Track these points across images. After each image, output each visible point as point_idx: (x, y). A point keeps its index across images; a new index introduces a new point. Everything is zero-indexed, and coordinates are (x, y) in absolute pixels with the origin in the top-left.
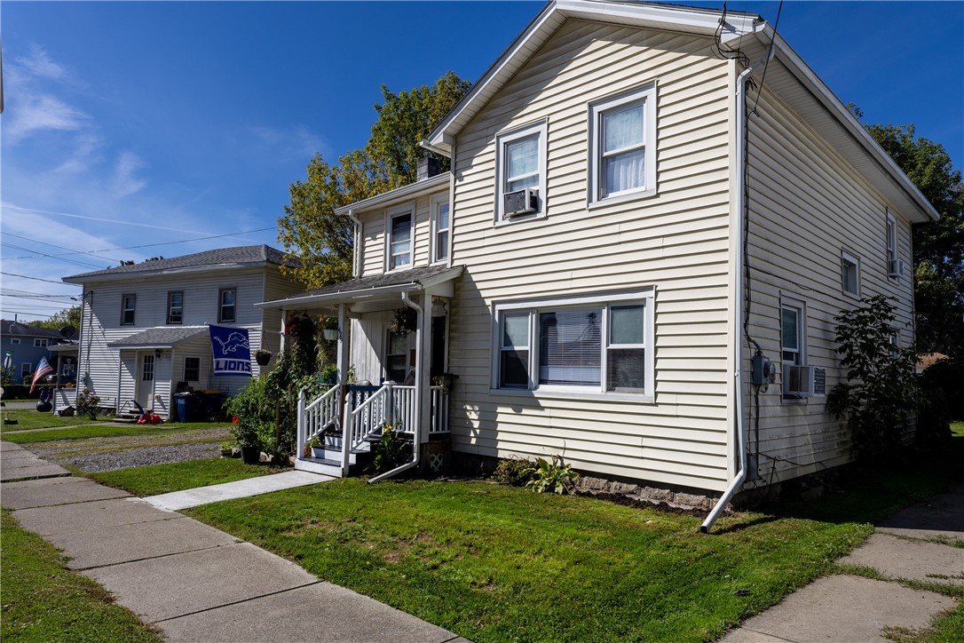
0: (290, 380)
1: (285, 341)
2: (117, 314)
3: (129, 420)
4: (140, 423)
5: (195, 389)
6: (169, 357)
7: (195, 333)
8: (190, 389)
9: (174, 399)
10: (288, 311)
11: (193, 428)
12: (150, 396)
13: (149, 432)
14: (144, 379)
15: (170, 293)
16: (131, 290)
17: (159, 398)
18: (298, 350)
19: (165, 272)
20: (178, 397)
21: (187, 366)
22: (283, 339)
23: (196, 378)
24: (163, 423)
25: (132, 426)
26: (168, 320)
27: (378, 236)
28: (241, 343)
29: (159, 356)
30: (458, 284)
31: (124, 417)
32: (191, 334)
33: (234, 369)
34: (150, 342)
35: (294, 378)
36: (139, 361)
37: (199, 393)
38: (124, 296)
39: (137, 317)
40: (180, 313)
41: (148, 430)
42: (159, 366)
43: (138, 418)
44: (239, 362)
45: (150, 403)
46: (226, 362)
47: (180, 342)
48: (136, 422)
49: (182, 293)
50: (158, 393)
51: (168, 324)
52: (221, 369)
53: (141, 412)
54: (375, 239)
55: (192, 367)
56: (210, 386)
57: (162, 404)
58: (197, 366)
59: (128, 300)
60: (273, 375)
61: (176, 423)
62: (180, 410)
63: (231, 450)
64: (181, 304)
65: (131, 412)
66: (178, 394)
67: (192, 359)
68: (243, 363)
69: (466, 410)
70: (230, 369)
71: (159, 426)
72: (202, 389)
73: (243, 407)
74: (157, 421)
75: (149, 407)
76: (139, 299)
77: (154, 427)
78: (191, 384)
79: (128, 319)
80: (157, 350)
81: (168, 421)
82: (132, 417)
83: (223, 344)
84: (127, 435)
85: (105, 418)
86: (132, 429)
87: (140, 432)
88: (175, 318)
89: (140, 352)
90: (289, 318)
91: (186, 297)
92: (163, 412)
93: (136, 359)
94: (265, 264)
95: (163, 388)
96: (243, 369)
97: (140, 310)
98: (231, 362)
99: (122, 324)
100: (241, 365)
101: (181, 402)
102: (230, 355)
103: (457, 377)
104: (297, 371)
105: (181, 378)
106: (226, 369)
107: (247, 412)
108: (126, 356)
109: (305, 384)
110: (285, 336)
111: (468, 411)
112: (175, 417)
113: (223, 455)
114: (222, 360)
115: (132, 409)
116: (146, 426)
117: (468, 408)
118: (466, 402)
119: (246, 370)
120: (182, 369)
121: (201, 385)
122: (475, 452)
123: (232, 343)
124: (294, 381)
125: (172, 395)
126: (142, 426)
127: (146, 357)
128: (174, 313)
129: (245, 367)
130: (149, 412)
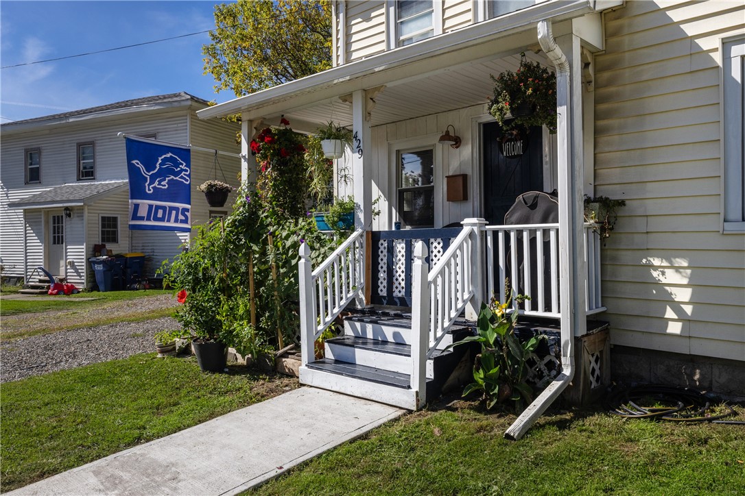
0: (264, 227)
1: (249, 169)
2: (20, 172)
3: (38, 291)
4: (51, 294)
5: (114, 253)
6: (81, 216)
7: (111, 187)
8: (109, 253)
9: (90, 264)
10: (250, 121)
11: (114, 299)
12: (62, 263)
13: (58, 306)
14: (54, 243)
15: (79, 145)
16: (33, 144)
17: (72, 264)
18: (275, 179)
19: (71, 120)
20: (95, 263)
21: (103, 226)
22: (244, 165)
23: (114, 240)
24: (79, 292)
25: (40, 298)
26: (78, 176)
27: (373, 14)
28: (176, 174)
29: (69, 215)
30: (614, 24)
31: (33, 287)
32: (106, 188)
33: (162, 219)
34: (58, 199)
35: (270, 224)
36: (47, 222)
37: (119, 257)
38: (26, 151)
39: (43, 173)
40: (92, 168)
41: (57, 304)
42: (69, 226)
43: (48, 287)
44: (172, 209)
45: (62, 270)
46: (151, 206)
47: (92, 198)
48: (46, 293)
49: (92, 143)
50: (70, 258)
51: (79, 180)
52: (142, 218)
53: (51, 281)
54: (369, 19)
55: (109, 227)
56: (132, 248)
57: (76, 271)
58: (115, 226)
59: (32, 155)
60: (234, 221)
61: (95, 293)
62: (99, 278)
63: (174, 343)
64: (93, 157)
65: (41, 281)
66: (93, 259)
67: (109, 218)
68: (177, 209)
69: (652, 266)
70: (156, 219)
71: (73, 298)
72: (123, 252)
73: (189, 274)
74: (71, 290)
75: (62, 275)
76: (44, 154)
77: (66, 299)
78: (109, 246)
79: (34, 177)
80: (67, 209)
81: (85, 290)
82: (43, 288)
83: (147, 175)
84: (30, 312)
85: (12, 289)
86: (38, 302)
87: (47, 307)
88: (87, 173)
89: (48, 211)
90: (254, 132)
91: (98, 148)
92: (78, 280)
93: (43, 220)
94: (189, 103)
95: (76, 253)
96: (176, 221)
97: (47, 165)
98: (158, 207)
99: (26, 183)
100: (174, 213)
101: (99, 268)
102: (158, 195)
103: (622, 203)
104: (274, 213)
105: (98, 240)
106: (148, 219)
107: (196, 281)
108: (31, 217)
109: (294, 233)
110: (249, 162)
111: (656, 268)
112: (93, 286)
113: (162, 352)
114: (144, 204)
115: (42, 278)
116: (57, 298)
117: (656, 262)
118: (648, 251)
119: (182, 221)
120: (97, 230)
121: (121, 247)
122: (683, 348)
123: (162, 174)
124: (271, 229)
125: (88, 259)
126: (52, 298)
127: (54, 217)
128: (85, 168)
129: (181, 217)
130: (61, 280)
